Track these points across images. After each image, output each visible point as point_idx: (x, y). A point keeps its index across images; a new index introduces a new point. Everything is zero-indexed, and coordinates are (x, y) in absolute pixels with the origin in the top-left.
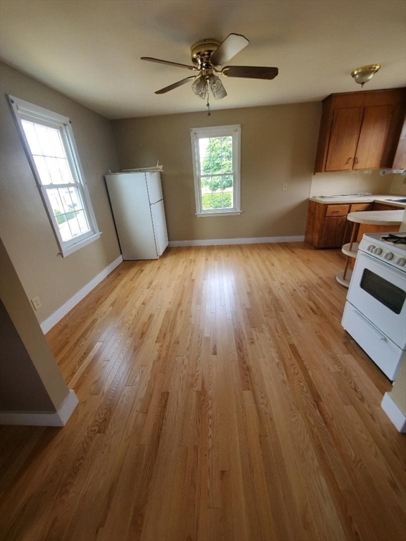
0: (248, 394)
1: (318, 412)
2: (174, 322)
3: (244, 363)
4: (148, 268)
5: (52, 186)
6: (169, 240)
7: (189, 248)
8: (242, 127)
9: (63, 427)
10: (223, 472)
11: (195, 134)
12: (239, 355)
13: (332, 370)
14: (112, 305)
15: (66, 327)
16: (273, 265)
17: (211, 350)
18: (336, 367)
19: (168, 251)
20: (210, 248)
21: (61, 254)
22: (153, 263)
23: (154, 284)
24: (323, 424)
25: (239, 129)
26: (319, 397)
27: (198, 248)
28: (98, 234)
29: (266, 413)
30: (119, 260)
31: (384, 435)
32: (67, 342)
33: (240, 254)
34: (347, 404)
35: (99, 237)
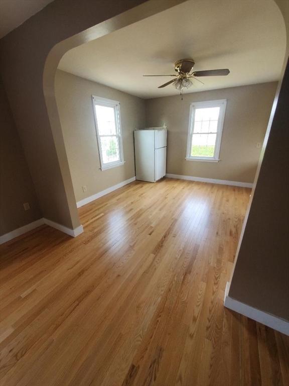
0: (152, 256)
1: (182, 277)
2: (141, 215)
3: (162, 243)
4: (146, 186)
5: (103, 136)
6: (166, 173)
7: (177, 180)
8: (227, 101)
9: (74, 237)
10: (119, 276)
11: (193, 106)
12: (162, 239)
13: (211, 264)
14: (117, 200)
15: (94, 203)
16: (228, 201)
17: (150, 232)
18: (215, 265)
19: (163, 179)
20: (191, 182)
21: (101, 169)
22: (151, 184)
23: (144, 195)
24: (181, 283)
25: (225, 103)
26: (190, 272)
27: (183, 181)
28: (123, 162)
29: (155, 266)
30: (134, 179)
31: (212, 302)
32: (91, 210)
33: (209, 189)
34: (204, 282)
35: (123, 164)
